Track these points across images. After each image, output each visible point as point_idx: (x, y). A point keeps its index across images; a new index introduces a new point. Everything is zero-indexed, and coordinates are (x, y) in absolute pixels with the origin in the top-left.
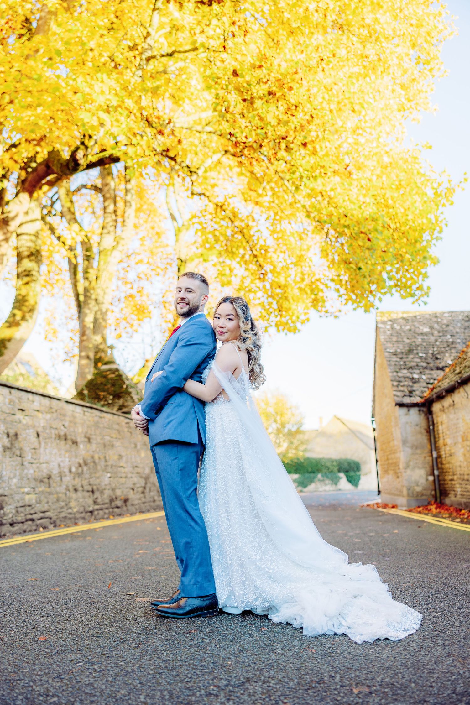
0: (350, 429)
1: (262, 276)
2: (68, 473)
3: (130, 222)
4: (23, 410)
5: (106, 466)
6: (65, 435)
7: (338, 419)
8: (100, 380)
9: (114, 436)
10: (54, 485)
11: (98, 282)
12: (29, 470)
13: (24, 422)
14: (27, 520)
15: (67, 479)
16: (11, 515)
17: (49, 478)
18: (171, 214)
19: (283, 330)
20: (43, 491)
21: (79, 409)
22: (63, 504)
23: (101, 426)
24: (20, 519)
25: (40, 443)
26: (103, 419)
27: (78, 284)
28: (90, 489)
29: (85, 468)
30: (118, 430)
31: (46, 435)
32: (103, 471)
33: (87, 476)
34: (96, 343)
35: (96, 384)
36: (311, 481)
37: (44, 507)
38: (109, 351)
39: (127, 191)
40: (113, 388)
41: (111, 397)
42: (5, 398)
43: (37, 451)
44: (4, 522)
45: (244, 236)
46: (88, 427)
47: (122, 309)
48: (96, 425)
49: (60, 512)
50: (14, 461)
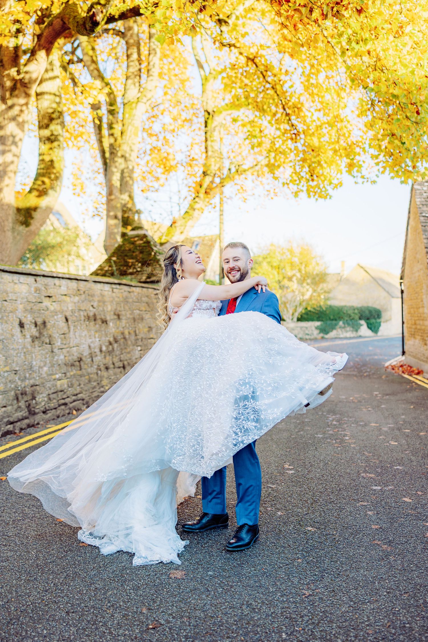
0: (373, 278)
1: (294, 136)
2: (98, 353)
3: (155, 71)
4: (49, 297)
5: (137, 340)
6: (95, 315)
7: (362, 267)
8: (128, 246)
9: (144, 309)
10: (86, 366)
11: (124, 137)
12: (59, 356)
13: (52, 308)
14: (59, 406)
15: (99, 359)
16: (43, 404)
17: (80, 360)
18: (197, 61)
19: (314, 196)
20: (74, 375)
21: (107, 287)
22: (95, 384)
23: (131, 300)
24: (52, 405)
25: (69, 328)
26: (132, 294)
27: (103, 140)
28: (122, 365)
29: (115, 345)
30: (147, 303)
31: (75, 318)
32: (134, 345)
33: (118, 353)
34: (123, 202)
35: (125, 250)
36: (333, 328)
37: (76, 390)
38: (136, 217)
39: (150, 37)
40: (141, 255)
41: (140, 265)
42: (30, 287)
43: (67, 336)
44: (37, 411)
45: (276, 92)
46: (118, 303)
47: (148, 162)
48: (126, 300)
49: (92, 392)
50: (43, 350)
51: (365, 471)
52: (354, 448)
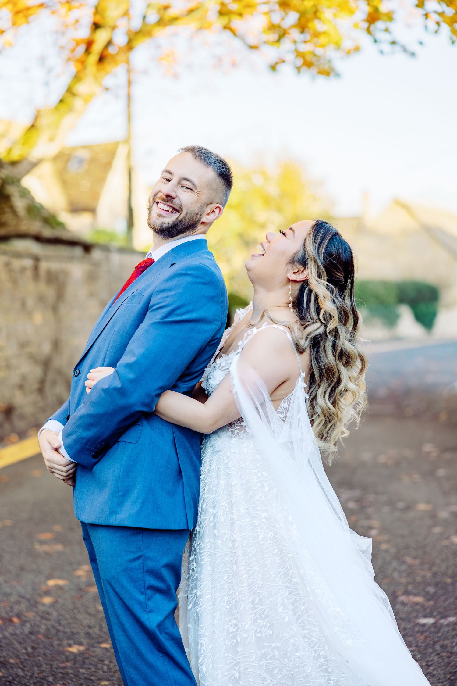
0: (422, 225)
51: (407, 593)
52: (387, 551)
